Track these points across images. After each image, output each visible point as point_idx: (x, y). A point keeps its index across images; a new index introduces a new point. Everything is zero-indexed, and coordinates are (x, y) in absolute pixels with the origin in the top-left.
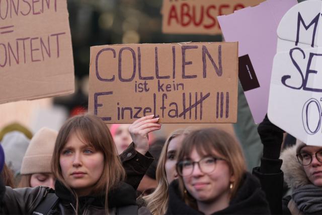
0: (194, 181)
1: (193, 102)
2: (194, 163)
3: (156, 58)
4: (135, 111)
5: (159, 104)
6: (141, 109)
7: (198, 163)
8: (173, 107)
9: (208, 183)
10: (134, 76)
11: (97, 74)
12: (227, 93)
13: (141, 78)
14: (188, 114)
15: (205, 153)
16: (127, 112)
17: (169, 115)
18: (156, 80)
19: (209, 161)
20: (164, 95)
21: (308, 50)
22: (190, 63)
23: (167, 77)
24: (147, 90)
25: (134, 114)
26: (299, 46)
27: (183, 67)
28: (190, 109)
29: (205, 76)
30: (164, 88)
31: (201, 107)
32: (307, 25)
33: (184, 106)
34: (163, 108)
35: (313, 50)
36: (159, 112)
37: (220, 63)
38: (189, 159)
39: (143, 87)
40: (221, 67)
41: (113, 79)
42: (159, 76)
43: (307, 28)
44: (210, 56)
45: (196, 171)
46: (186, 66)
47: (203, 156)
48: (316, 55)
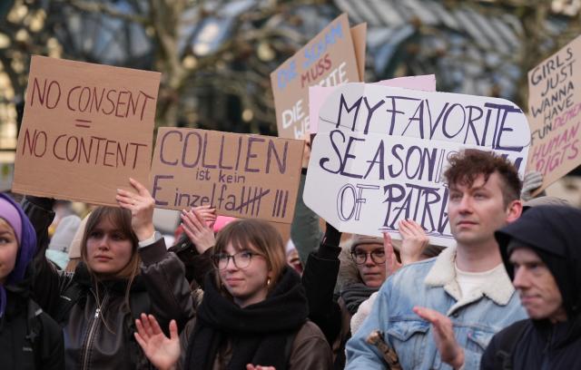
0: (229, 276)
1: (252, 197)
2: (229, 257)
3: (222, 146)
4: (193, 199)
5: (218, 195)
6: (198, 197)
7: (233, 257)
8: (231, 199)
9: (243, 279)
10: (197, 163)
11: (161, 155)
12: (287, 192)
13: (203, 165)
14: (244, 208)
15: (241, 247)
16: (185, 199)
17: (226, 208)
18: (218, 169)
19: (245, 256)
20: (224, 186)
21: (348, 133)
22: (255, 156)
23: (230, 168)
24: (207, 179)
25: (191, 202)
26: (340, 127)
27: (248, 159)
28: (247, 204)
29: (267, 172)
30: (225, 178)
31: (259, 203)
32: (349, 107)
33: (242, 200)
34: (221, 199)
35: (354, 134)
36: (216, 202)
37: (284, 160)
38: (225, 252)
39: (205, 174)
40: (284, 164)
41: (175, 164)
42: (223, 165)
43: (349, 111)
44: (275, 152)
45: (231, 265)
46: (250, 159)
47: (238, 250)
48: (356, 139)
